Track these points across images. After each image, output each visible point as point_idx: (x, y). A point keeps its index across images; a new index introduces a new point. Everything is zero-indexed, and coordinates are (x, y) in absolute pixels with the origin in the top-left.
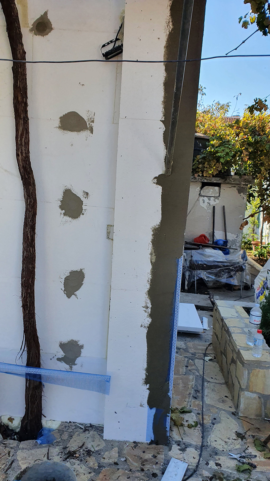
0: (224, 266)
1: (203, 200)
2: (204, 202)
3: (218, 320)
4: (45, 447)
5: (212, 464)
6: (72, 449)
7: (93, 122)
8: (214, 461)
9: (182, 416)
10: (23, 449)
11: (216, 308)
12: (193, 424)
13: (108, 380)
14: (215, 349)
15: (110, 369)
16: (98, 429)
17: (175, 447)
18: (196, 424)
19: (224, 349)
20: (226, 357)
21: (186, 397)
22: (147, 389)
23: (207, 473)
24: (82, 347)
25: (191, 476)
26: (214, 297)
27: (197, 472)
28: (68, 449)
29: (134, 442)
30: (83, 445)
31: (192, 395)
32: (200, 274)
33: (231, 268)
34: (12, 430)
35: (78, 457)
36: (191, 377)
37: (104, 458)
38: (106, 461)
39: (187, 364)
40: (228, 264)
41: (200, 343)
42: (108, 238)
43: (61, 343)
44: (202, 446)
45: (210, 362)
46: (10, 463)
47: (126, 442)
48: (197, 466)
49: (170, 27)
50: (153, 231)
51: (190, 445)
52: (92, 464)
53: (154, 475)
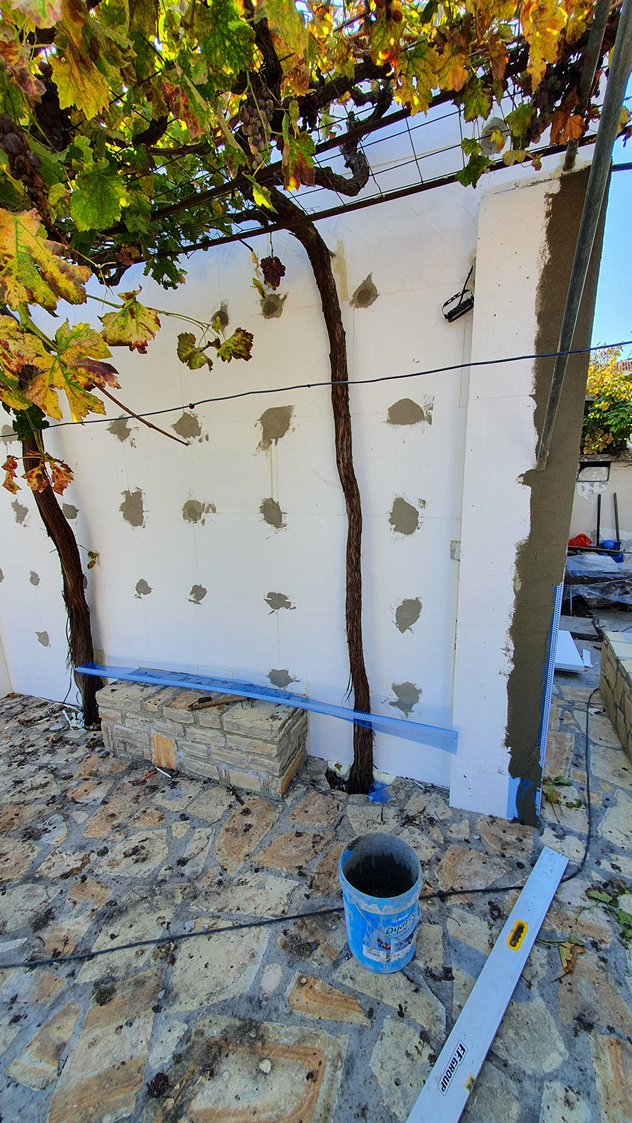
0: (616, 579)
1: (582, 486)
2: (583, 490)
3: (609, 660)
4: (379, 805)
5: (605, 864)
6: (411, 814)
7: (431, 408)
8: (608, 861)
9: (557, 789)
10: (353, 803)
11: (606, 643)
12: (575, 803)
13: (455, 735)
14: (604, 698)
15: (457, 722)
16: (442, 792)
17: (548, 832)
18: (579, 804)
19: (621, 702)
20: (624, 713)
21: (562, 763)
22: (509, 753)
23: (598, 875)
24: (420, 691)
25: (574, 876)
26: (600, 621)
27: (583, 872)
28: (405, 813)
29: (491, 816)
30: (424, 810)
31: (570, 761)
32: (578, 589)
33: (627, 581)
34: (340, 778)
35: (418, 825)
36: (568, 735)
37: (451, 832)
38: (454, 835)
39: (562, 716)
40: (622, 576)
41: (581, 688)
42: (452, 557)
43: (394, 685)
44: (589, 837)
45: (597, 717)
46: (339, 819)
47: (479, 815)
48: (583, 864)
49: (546, 258)
50: (517, 548)
51: (571, 832)
52: (436, 836)
53: (520, 865)
